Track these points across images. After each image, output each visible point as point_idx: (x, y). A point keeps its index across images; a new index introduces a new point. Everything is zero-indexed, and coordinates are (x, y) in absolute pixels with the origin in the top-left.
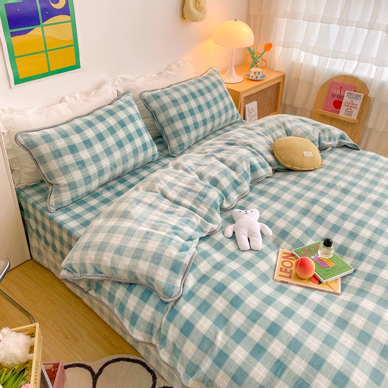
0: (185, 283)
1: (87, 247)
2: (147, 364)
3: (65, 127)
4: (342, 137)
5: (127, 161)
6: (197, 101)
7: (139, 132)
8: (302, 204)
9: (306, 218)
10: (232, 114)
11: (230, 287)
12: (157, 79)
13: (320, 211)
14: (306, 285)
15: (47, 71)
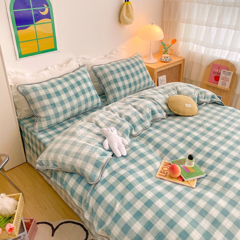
0: (102, 175)
1: (50, 151)
2: (84, 226)
3: (45, 84)
4: (213, 97)
5: (81, 106)
6: (125, 72)
7: (89, 89)
8: (180, 135)
9: (181, 143)
10: (148, 81)
11: (127, 178)
12: (104, 59)
13: (191, 140)
14: (175, 181)
15: (38, 51)
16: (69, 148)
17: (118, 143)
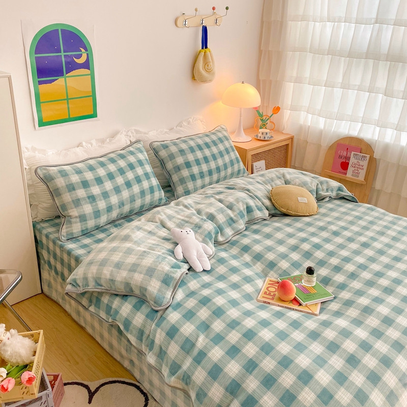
0: (175, 296)
3: (80, 165)
4: (340, 189)
5: (135, 201)
6: (203, 153)
7: (147, 175)
8: (292, 241)
9: (295, 253)
10: (238, 168)
11: (214, 300)
12: (168, 134)
13: (308, 248)
14: (286, 306)
15: (68, 117)
16: (121, 258)
17: (198, 252)
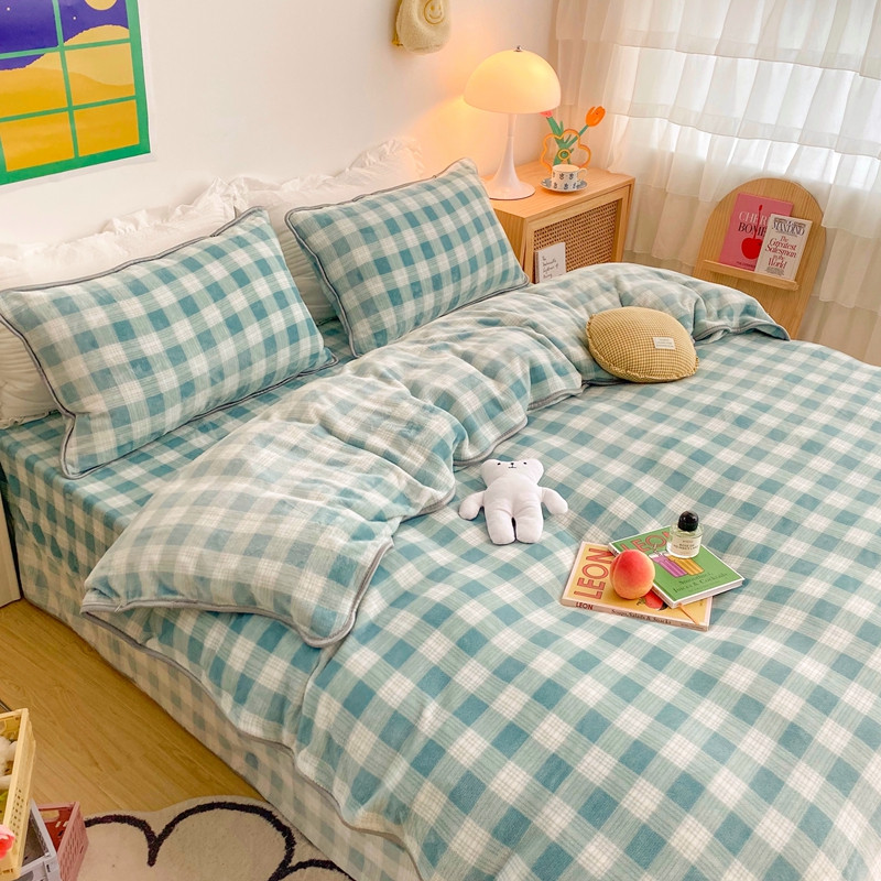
0: (362, 608)
4: (748, 310)
6: (419, 233)
8: (640, 448)
9: (647, 477)
10: (504, 266)
11: (459, 613)
12: (330, 186)
13: (680, 463)
14: (633, 611)
16: (222, 521)
